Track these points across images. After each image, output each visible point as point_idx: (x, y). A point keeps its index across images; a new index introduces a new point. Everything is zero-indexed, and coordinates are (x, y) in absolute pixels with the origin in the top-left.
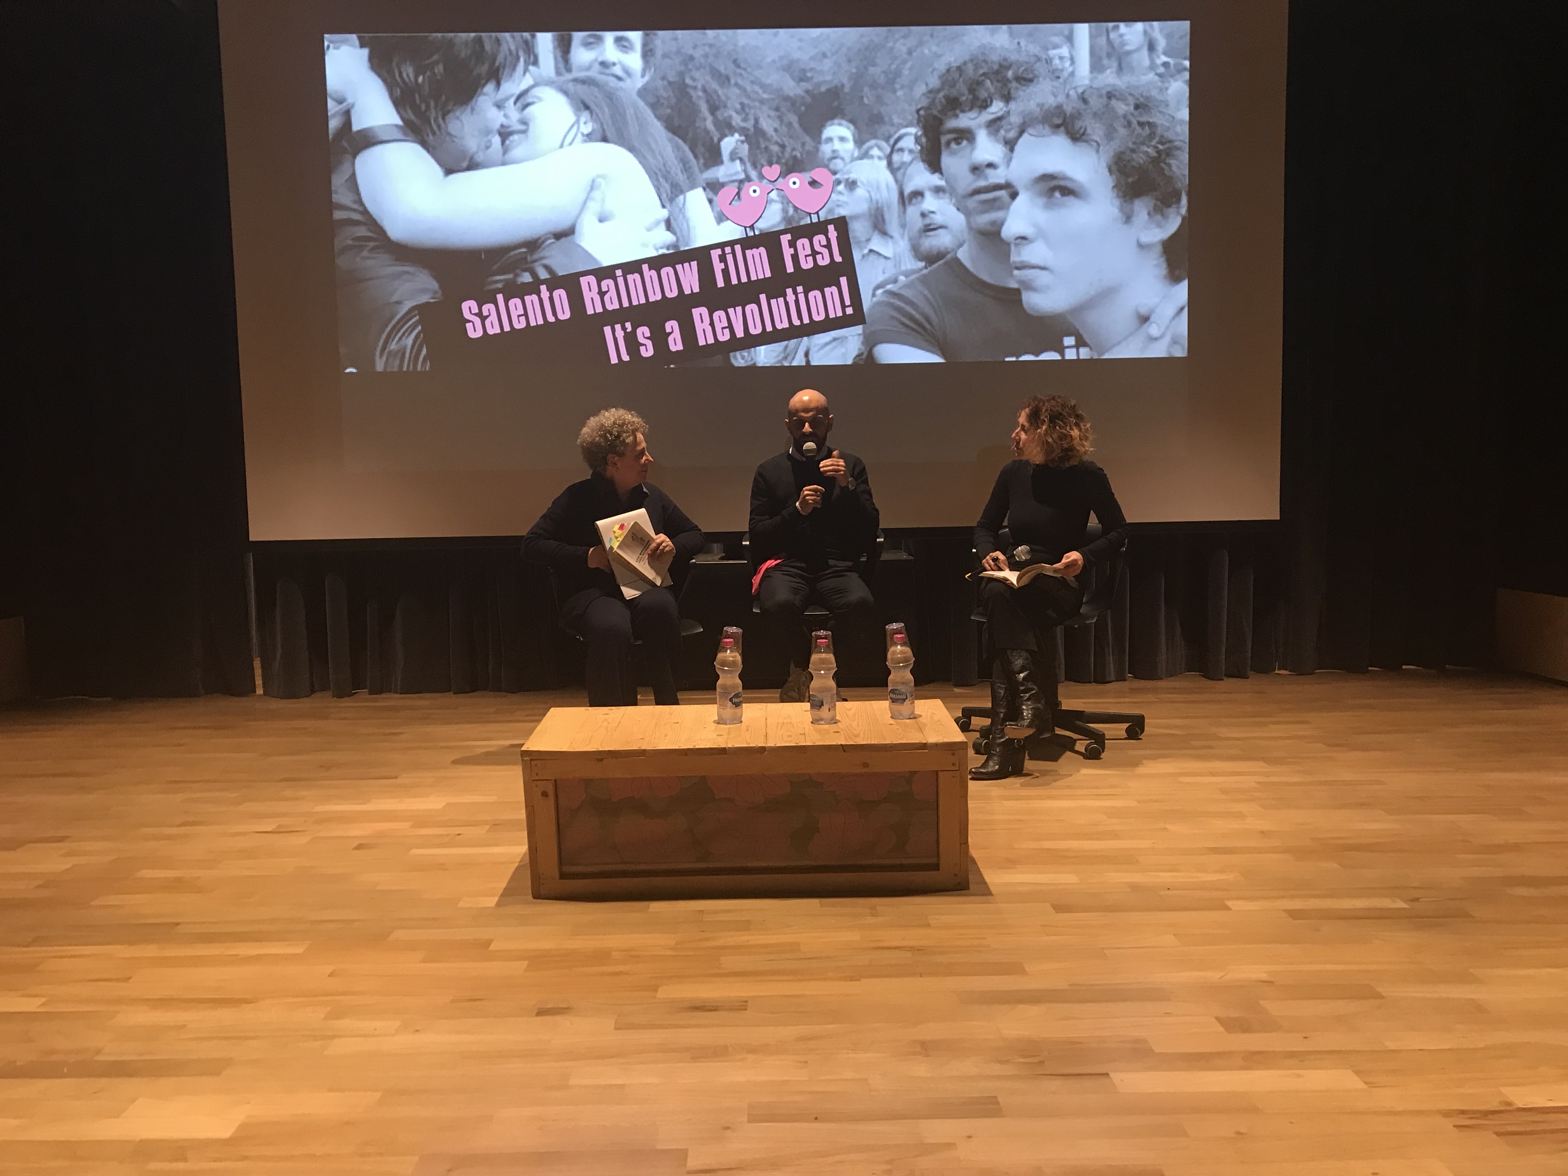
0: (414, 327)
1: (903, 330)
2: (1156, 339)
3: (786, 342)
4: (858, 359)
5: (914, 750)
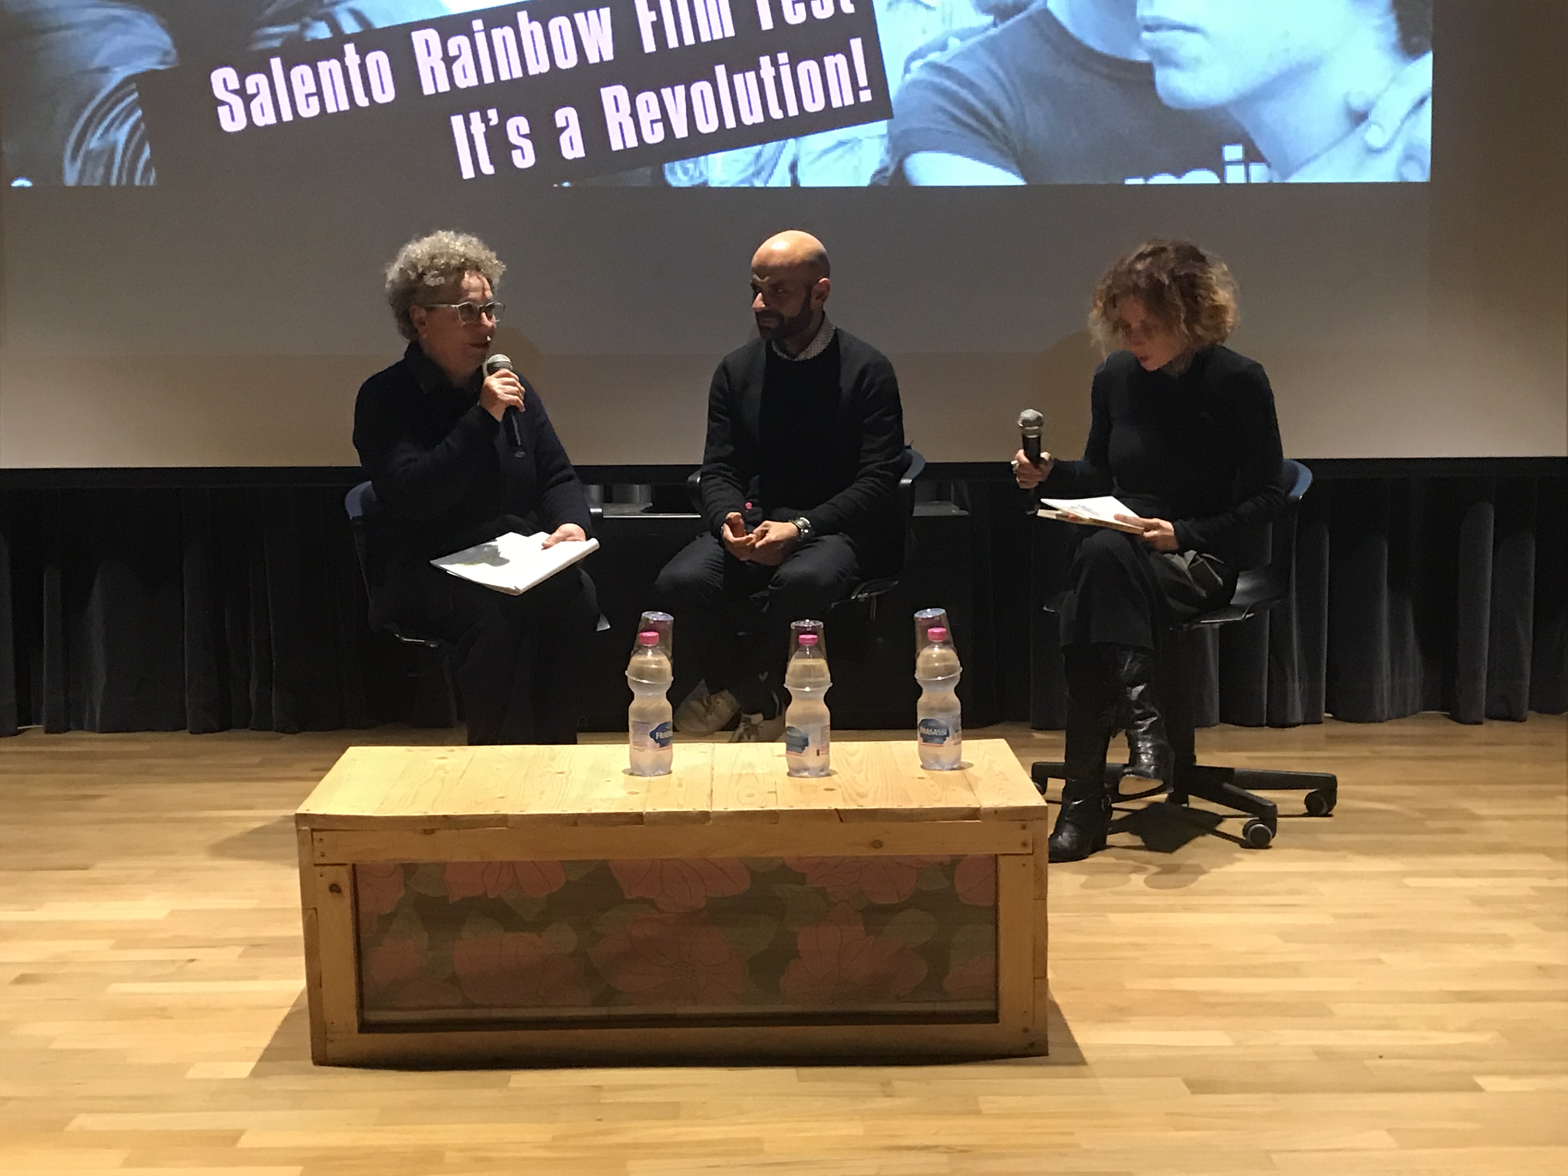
0: (129, 112)
1: (955, 128)
2: (1378, 151)
3: (757, 148)
4: (878, 177)
5: (959, 820)
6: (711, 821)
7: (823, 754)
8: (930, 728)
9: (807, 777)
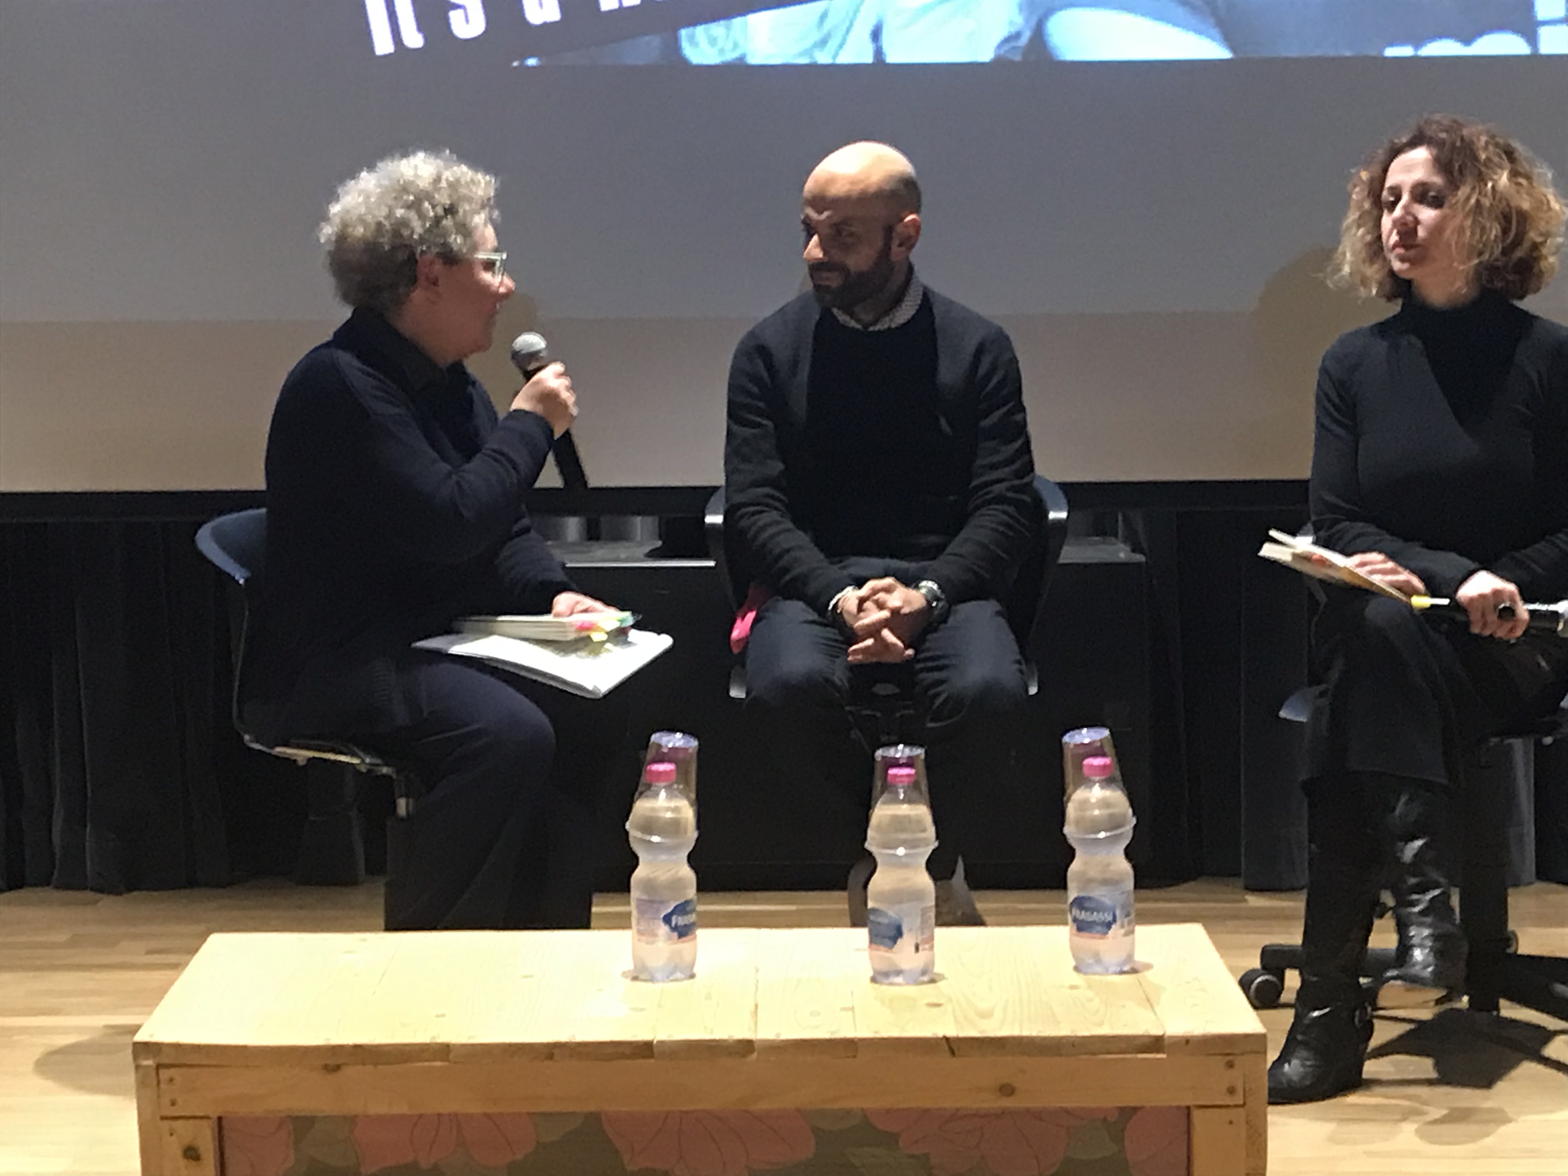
4: (1006, 47)
5: (1131, 1053)
6: (755, 1055)
7: (924, 949)
8: (1086, 909)
9: (900, 985)
